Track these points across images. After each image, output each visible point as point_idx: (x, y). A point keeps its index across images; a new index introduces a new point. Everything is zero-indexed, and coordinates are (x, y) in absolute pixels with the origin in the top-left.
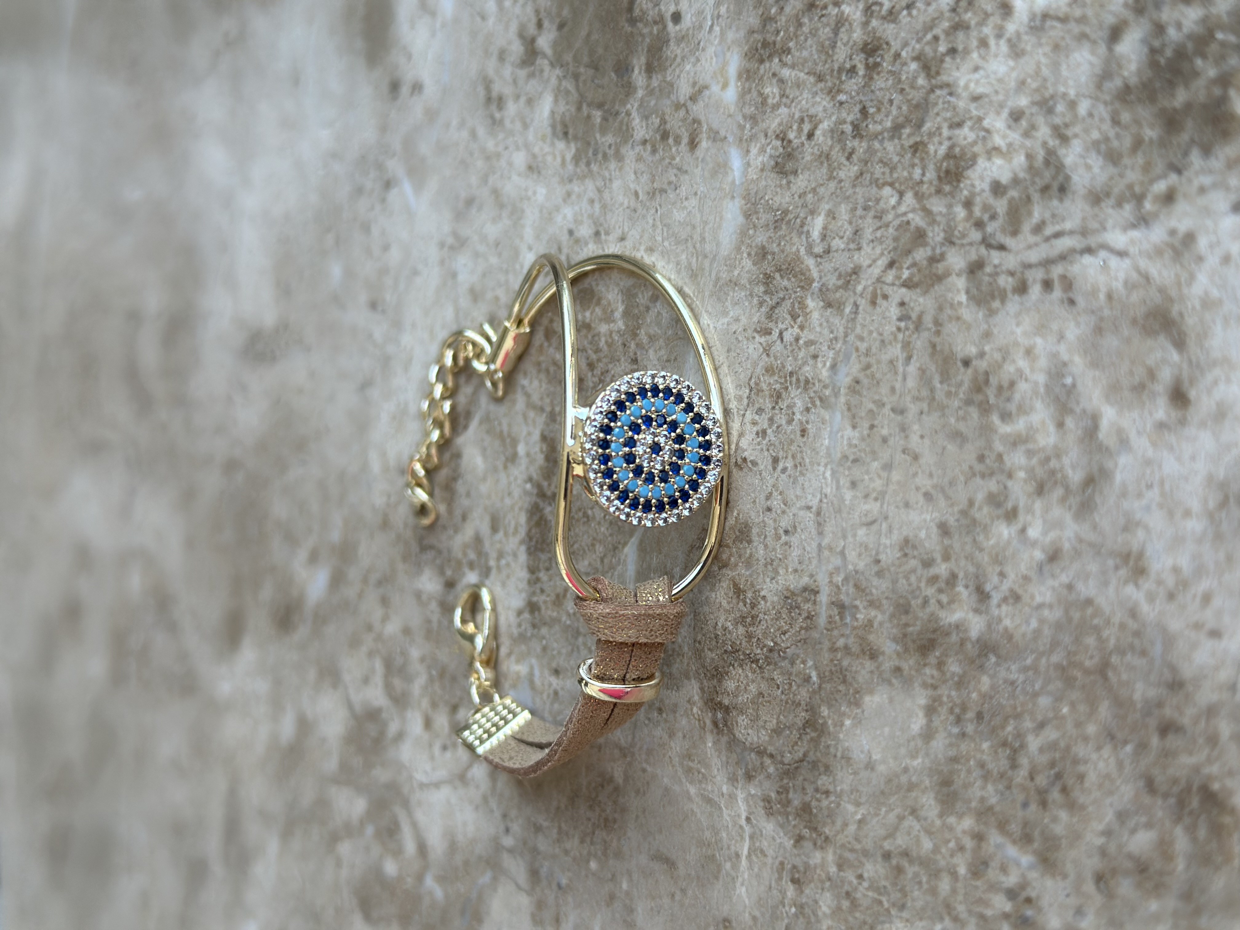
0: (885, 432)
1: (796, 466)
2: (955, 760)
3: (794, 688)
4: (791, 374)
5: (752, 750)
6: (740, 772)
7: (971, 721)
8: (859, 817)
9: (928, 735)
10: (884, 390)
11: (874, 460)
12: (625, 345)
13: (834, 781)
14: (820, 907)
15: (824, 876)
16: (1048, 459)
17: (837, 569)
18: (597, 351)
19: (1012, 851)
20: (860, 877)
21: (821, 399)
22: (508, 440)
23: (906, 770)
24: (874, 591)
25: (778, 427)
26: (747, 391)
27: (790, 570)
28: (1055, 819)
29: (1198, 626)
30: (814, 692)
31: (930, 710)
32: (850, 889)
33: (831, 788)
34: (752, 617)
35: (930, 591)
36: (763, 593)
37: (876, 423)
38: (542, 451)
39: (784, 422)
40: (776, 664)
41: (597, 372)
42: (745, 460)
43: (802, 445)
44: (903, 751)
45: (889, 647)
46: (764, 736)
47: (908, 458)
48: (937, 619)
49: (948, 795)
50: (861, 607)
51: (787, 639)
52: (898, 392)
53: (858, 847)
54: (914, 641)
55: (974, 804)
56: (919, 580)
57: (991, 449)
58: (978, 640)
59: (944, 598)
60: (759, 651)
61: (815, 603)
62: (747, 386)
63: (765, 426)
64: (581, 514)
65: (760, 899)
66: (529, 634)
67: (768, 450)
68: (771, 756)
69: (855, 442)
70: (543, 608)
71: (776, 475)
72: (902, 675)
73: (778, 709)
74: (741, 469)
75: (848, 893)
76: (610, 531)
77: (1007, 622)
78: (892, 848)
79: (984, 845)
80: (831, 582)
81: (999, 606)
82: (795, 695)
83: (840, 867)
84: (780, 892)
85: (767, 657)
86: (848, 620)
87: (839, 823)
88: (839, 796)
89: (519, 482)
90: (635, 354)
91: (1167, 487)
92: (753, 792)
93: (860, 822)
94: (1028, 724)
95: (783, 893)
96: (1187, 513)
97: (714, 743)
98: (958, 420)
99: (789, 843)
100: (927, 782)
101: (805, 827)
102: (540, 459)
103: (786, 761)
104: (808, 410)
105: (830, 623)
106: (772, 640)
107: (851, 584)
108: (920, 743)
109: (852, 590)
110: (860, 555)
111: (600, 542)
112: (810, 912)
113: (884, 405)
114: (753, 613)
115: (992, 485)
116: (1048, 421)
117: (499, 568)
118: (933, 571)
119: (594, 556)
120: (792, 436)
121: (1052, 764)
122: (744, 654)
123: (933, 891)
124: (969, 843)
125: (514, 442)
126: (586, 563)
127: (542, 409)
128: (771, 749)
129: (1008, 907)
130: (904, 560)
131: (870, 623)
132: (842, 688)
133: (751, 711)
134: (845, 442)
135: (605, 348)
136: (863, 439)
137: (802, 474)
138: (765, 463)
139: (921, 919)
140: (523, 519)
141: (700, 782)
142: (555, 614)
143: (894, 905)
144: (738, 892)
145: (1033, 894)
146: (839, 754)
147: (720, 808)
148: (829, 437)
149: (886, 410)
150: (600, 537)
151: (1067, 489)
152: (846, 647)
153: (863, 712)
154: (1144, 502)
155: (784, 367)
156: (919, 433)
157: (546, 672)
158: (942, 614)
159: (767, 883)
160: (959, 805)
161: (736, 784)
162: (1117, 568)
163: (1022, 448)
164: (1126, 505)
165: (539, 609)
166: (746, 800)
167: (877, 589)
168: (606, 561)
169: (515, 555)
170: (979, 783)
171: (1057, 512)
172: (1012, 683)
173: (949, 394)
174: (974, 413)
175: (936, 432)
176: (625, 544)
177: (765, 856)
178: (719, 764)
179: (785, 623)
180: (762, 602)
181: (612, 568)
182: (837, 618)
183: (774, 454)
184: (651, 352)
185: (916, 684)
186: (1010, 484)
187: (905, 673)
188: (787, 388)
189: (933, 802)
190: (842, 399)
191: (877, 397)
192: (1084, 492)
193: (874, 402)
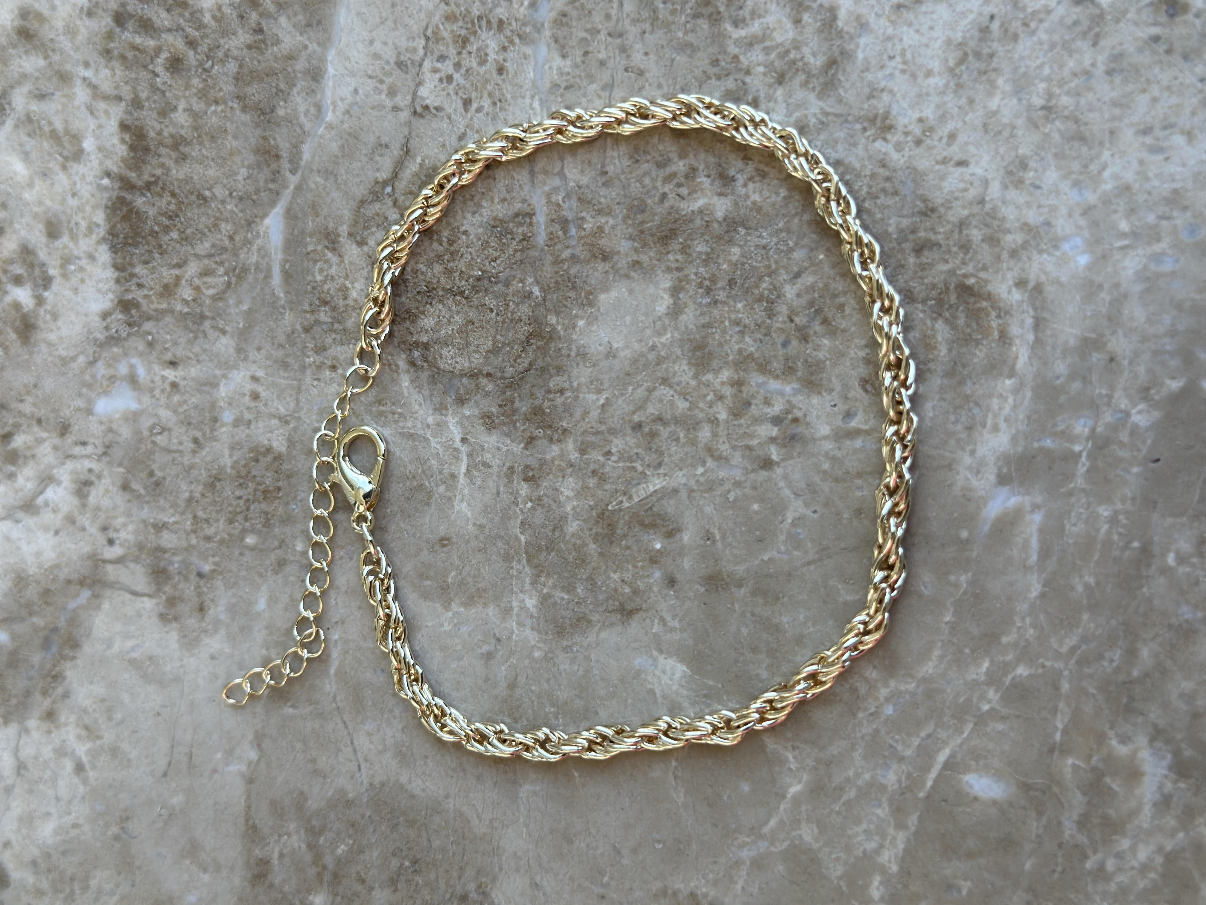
0: (602, 56)
1: (494, 104)
2: (707, 326)
3: (512, 306)
4: (480, 18)
5: (462, 375)
6: (449, 400)
7: (723, 289)
8: (602, 401)
9: (675, 312)
10: (597, 18)
11: (592, 82)
12: (242, 17)
13: (569, 377)
14: (562, 493)
15: (563, 465)
16: (787, 52)
17: (556, 190)
18: (201, 26)
19: (774, 385)
20: (609, 453)
21: (520, 36)
22: (66, 139)
23: (653, 348)
24: (602, 200)
25: (467, 71)
26: (423, 42)
27: (497, 200)
28: (817, 347)
29: (945, 161)
30: (537, 305)
31: (675, 291)
32: (596, 467)
33: (566, 385)
34: (452, 254)
35: (666, 189)
36: (463, 228)
37: (590, 49)
38: (123, 141)
39: (474, 64)
40: (486, 290)
41: (204, 48)
42: (427, 108)
43: (500, 82)
44: (648, 332)
45: (624, 246)
46: (477, 360)
47: (632, 75)
48: (677, 211)
49: (703, 357)
50: (588, 218)
51: (499, 265)
52: (614, 18)
53: (603, 428)
54: (652, 235)
55: (731, 358)
56: (654, 180)
57: (725, 52)
58: (725, 220)
59: (684, 191)
60: (463, 283)
61: (531, 224)
62: (423, 37)
63: (451, 70)
64: (193, 198)
65: (486, 507)
66: (124, 335)
67: (457, 94)
68: (489, 375)
69: (566, 70)
70: (143, 302)
71: (469, 116)
72: (642, 268)
73: (493, 331)
74: (421, 116)
75: (594, 472)
76: (240, 206)
77: (756, 197)
78: (643, 419)
79: (743, 388)
80: (549, 202)
81: (745, 185)
82: (513, 313)
83: (583, 452)
84: (511, 493)
85: (474, 287)
86: (573, 231)
87: (578, 414)
88: (578, 390)
89: (89, 179)
90: (259, 24)
91: (909, 56)
92: (468, 413)
93: (603, 406)
94: (784, 276)
95: (515, 494)
96: (929, 74)
97: (412, 381)
98: (686, 33)
99: (517, 448)
100: (679, 352)
101: (537, 428)
102: (122, 150)
103: (507, 375)
104: (504, 49)
105: (551, 239)
106: (480, 270)
107: (574, 198)
108: (667, 321)
109: (574, 203)
110: (582, 171)
111: (227, 221)
112: (551, 502)
113: (598, 32)
114: (452, 249)
115: (730, 84)
116: (784, 20)
117: (65, 276)
118: (669, 170)
119: (219, 236)
120: (488, 76)
121: (812, 303)
122: (444, 289)
123: (693, 442)
124: (728, 391)
125: (76, 138)
126: (207, 245)
127: (119, 98)
128: (486, 369)
129: (774, 431)
130: (636, 166)
131: (601, 229)
132: (572, 294)
133: (459, 340)
134: (555, 72)
135: (213, 23)
136: (577, 66)
137: (501, 109)
138: (453, 106)
139: (681, 470)
140: (100, 217)
141: (396, 422)
142: (164, 306)
143: (649, 466)
144: (457, 508)
145: (799, 414)
146: (573, 354)
147: (426, 440)
148: (534, 71)
149: (602, 36)
150: (226, 214)
151: (809, 75)
152: (573, 256)
153: (599, 309)
154: (888, 71)
155: (468, 12)
156: (642, 51)
157: (156, 368)
158: (683, 205)
159: (495, 491)
160: (715, 363)
161: (444, 412)
162: (865, 129)
163: (757, 48)
164: (869, 76)
165: (137, 306)
166: (460, 423)
167: (605, 197)
168: (237, 238)
169: (91, 257)
170: (736, 338)
171: (800, 94)
172: (764, 247)
173: (673, 12)
174: (704, 25)
175: (663, 47)
176: (265, 216)
177: (490, 467)
178: (420, 398)
179: (496, 250)
180: (464, 237)
181: (248, 243)
182: (560, 233)
183: (465, 97)
184: (283, 20)
185: (659, 272)
186: (748, 79)
187: (645, 265)
188: (475, 33)
189: (686, 368)
190: (547, 33)
191: (589, 26)
192: (826, 73)
193: (586, 31)
